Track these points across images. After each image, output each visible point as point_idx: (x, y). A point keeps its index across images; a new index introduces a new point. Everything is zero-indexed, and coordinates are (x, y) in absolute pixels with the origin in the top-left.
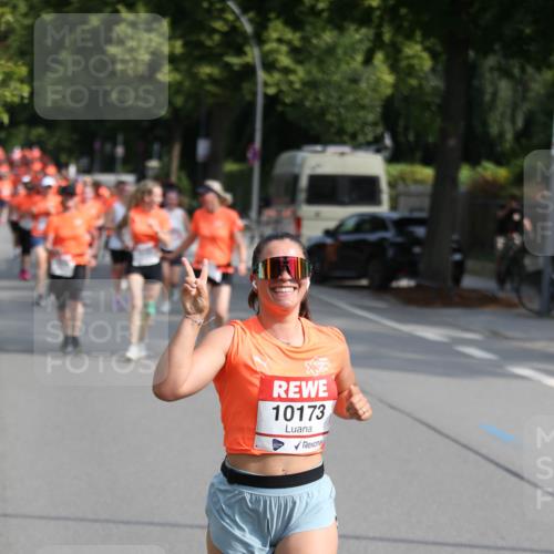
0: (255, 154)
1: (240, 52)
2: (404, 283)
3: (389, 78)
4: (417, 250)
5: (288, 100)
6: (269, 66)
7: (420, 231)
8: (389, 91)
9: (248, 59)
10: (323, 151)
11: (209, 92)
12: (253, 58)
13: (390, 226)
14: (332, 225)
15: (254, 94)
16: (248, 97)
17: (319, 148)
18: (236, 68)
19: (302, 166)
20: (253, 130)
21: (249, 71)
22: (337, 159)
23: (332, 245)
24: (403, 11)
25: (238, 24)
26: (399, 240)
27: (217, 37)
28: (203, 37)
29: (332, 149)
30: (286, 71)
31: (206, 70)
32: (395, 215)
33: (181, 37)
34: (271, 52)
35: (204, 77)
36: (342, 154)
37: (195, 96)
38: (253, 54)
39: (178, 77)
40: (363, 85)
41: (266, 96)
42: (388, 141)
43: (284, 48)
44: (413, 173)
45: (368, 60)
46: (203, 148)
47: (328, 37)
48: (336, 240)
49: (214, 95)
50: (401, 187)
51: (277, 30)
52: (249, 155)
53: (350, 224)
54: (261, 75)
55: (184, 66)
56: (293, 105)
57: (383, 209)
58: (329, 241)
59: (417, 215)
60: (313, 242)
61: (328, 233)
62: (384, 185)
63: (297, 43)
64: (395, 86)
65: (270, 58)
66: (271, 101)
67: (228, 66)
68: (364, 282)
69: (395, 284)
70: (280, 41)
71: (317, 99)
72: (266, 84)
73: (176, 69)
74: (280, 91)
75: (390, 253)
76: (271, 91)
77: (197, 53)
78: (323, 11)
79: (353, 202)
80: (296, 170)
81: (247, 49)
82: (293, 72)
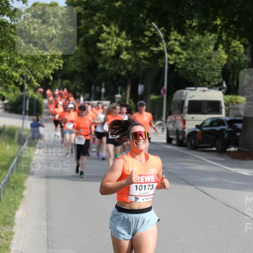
0: (164, 91)
1: (157, 45)
2: (232, 149)
3: (225, 56)
4: (238, 134)
5: (179, 67)
6: (171, 51)
7: (240, 126)
8: (225, 62)
9: (161, 48)
10: (195, 90)
11: (144, 63)
12: (164, 48)
13: (226, 123)
14: (199, 123)
15: (164, 64)
16: (161, 66)
17: (194, 88)
18: (155, 52)
19: (186, 96)
20: (164, 80)
21: (162, 54)
22: (201, 93)
23: (200, 132)
24: (232, 26)
25: (157, 33)
26: (230, 129)
27: (147, 39)
28: (140, 39)
29: (199, 89)
30: (178, 53)
31: (142, 54)
32: (228, 119)
33: (131, 39)
34: (172, 45)
35: (142, 57)
36: (204, 91)
37: (137, 65)
38: (163, 46)
39: (130, 57)
40: (213, 60)
41: (169, 65)
42: (225, 85)
43: (177, 43)
44: (236, 99)
45: (216, 48)
46: (141, 88)
47: (197, 38)
48: (201, 129)
49: (146, 65)
50: (231, 106)
51: (174, 35)
52: (162, 92)
53: (208, 123)
54: (167, 55)
55: (132, 52)
56: (182, 69)
57: (223, 116)
58: (198, 130)
59: (238, 118)
60: (191, 131)
61: (197, 126)
62: (223, 105)
63: (183, 41)
64: (228, 60)
65: (171, 48)
66: (171, 67)
67: (152, 51)
68: (214, 149)
69: (228, 150)
70: (175, 40)
71: (193, 66)
72: (169, 60)
73: (129, 53)
74: (176, 63)
75: (226, 135)
76: (172, 63)
77: (138, 46)
78: (195, 26)
79: (209, 113)
80: (183, 99)
81: (160, 44)
82: (182, 54)
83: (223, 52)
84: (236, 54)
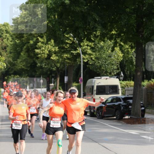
1: (76, 50)
2: (127, 117)
3: (121, 55)
4: (130, 107)
5: (91, 63)
6: (85, 53)
7: (131, 101)
10: (101, 78)
13: (122, 100)
15: (81, 62)
18: (75, 54)
19: (95, 83)
20: (81, 73)
21: (79, 55)
23: (104, 107)
25: (74, 41)
26: (125, 104)
27: (68, 45)
28: (64, 46)
30: (90, 55)
31: (65, 55)
32: (123, 97)
33: (58, 46)
34: (85, 49)
37: (63, 63)
38: (79, 50)
40: (113, 58)
42: (122, 75)
43: (89, 48)
46: (66, 79)
47: (102, 43)
48: (106, 105)
49: (69, 63)
50: (126, 88)
52: (80, 80)
55: (59, 55)
62: (120, 88)
63: (93, 46)
64: (123, 57)
67: (72, 54)
68: (115, 117)
69: (124, 118)
70: (87, 45)
71: (99, 63)
72: (84, 59)
75: (122, 108)
76: (86, 61)
77: (62, 50)
80: (93, 85)
83: (120, 52)
84: (129, 53)
